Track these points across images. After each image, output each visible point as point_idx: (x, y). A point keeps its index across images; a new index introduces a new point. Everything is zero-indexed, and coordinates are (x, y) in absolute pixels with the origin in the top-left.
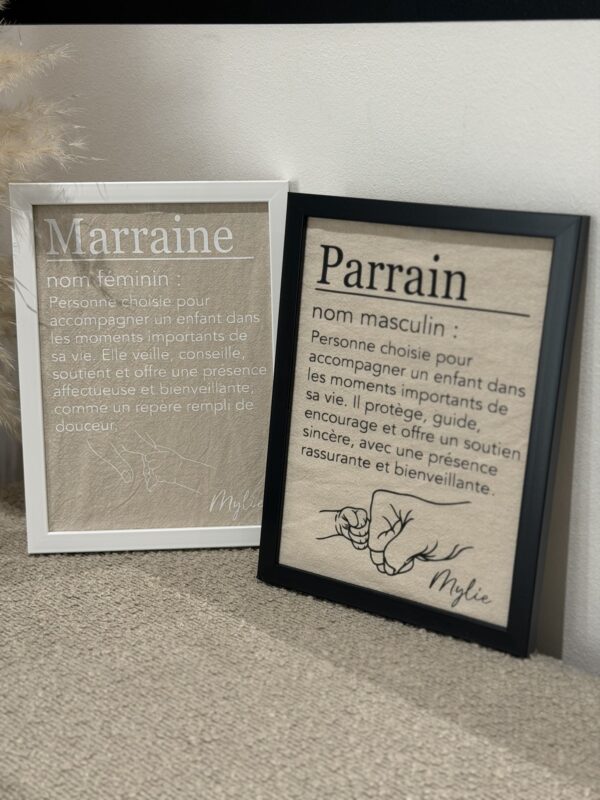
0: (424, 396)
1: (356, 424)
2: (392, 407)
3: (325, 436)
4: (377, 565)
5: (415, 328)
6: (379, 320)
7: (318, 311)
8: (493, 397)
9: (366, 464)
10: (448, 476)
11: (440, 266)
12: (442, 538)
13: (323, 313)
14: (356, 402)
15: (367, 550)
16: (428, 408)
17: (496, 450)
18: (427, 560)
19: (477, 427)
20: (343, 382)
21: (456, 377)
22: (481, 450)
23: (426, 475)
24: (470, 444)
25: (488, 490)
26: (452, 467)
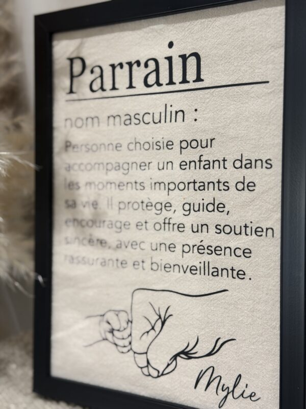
0: (172, 186)
1: (111, 225)
2: (142, 202)
4: (141, 368)
6: (123, 118)
7: (69, 122)
8: (239, 175)
9: (123, 263)
10: (202, 265)
11: (175, 53)
12: (203, 332)
13: (74, 123)
14: (110, 202)
16: (177, 198)
17: (249, 230)
18: (190, 358)
19: (226, 210)
20: (96, 186)
21: (200, 161)
22: (233, 232)
23: (181, 267)
24: (221, 228)
25: (244, 274)
26: (206, 254)
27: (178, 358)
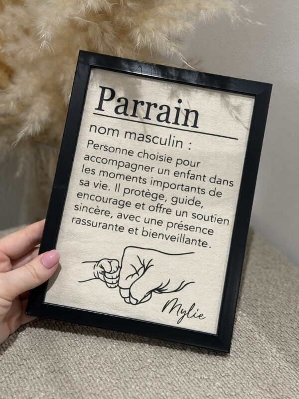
0: (166, 185)
1: (116, 202)
2: (143, 191)
3: (92, 210)
4: (125, 298)
5: (163, 142)
6: (138, 136)
7: (93, 128)
8: (213, 186)
9: (121, 229)
10: (180, 236)
11: (183, 106)
12: (173, 277)
13: (98, 130)
14: (117, 187)
15: (118, 288)
16: (168, 193)
17: (213, 219)
18: (161, 293)
19: (201, 205)
20: (109, 175)
21: (188, 174)
22: (203, 219)
23: (164, 236)
24: (196, 215)
25: (207, 244)
26: (183, 230)
27: (153, 293)
